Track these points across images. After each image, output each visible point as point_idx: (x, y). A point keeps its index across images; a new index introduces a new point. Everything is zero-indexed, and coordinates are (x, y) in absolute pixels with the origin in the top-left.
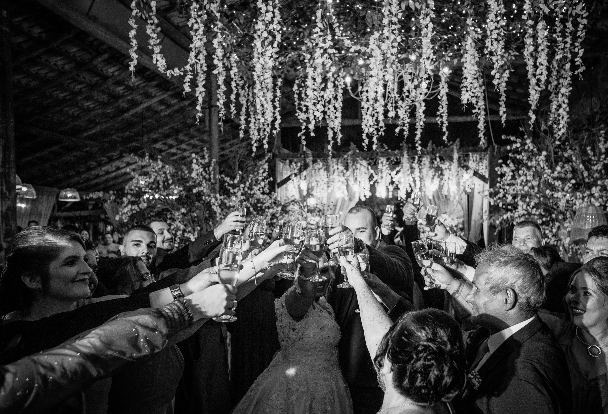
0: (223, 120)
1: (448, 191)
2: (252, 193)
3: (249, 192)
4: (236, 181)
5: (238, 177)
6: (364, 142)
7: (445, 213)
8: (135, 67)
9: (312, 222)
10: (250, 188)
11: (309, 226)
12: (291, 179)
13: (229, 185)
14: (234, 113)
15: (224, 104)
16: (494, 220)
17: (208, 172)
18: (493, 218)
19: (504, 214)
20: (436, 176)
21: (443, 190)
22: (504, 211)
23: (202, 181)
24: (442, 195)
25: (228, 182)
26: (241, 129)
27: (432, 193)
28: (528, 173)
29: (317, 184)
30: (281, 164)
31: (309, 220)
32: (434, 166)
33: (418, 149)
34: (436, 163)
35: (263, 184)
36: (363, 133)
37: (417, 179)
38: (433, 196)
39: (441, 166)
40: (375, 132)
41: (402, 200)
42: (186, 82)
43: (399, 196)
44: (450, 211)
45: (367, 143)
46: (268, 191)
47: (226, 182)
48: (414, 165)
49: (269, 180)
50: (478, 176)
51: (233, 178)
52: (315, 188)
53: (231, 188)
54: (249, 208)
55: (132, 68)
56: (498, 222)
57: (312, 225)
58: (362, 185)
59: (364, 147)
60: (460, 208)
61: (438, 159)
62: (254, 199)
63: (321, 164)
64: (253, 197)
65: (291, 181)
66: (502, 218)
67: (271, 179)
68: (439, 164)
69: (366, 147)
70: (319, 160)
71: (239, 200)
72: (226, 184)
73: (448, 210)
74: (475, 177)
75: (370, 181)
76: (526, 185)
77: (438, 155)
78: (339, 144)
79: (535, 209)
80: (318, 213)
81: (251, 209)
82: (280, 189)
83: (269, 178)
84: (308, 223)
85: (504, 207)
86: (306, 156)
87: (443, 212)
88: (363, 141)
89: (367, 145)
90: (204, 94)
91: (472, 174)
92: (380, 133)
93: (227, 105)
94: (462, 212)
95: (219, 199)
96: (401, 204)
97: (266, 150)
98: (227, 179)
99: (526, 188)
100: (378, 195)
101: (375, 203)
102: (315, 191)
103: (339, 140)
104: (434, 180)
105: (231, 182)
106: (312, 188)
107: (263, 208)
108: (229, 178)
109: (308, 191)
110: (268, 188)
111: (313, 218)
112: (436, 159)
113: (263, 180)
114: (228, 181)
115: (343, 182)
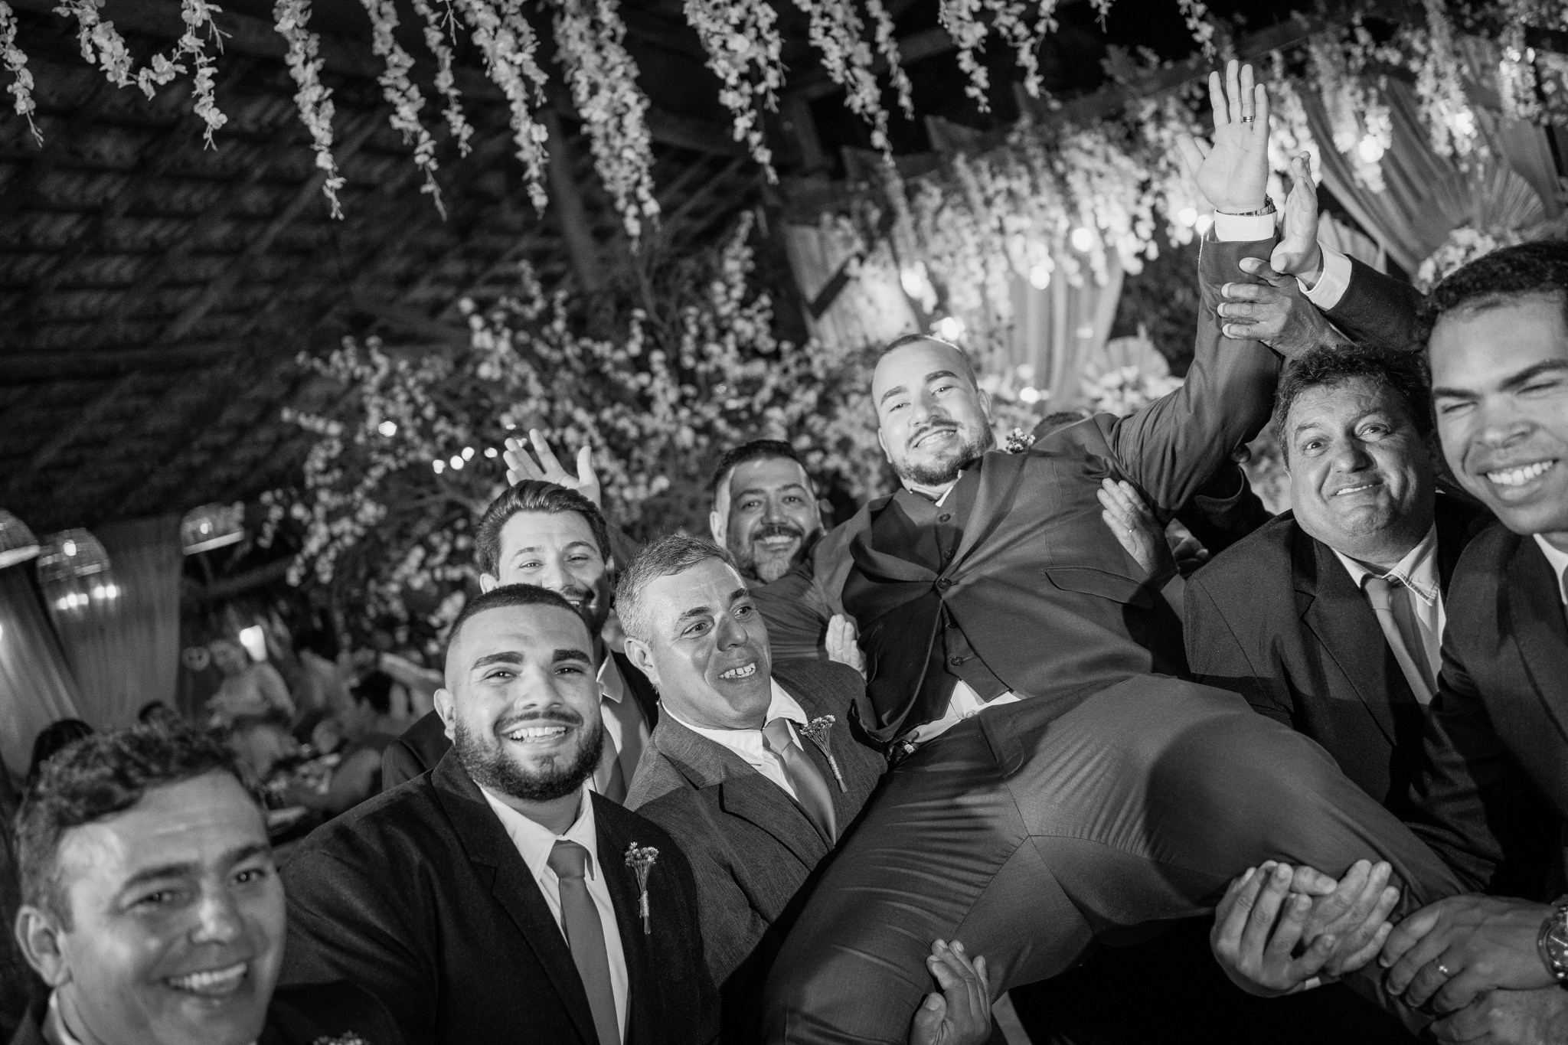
0: (433, 173)
1: (1451, 140)
3: (702, 368)
4: (634, 348)
5: (636, 330)
6: (971, 83)
7: (1467, 223)
8: (33, 95)
10: (701, 356)
12: (848, 278)
13: (618, 366)
14: (465, 136)
15: (422, 116)
17: (554, 341)
20: (1374, 101)
21: (1433, 142)
24: (1437, 158)
25: (610, 359)
26: (529, 181)
27: (1378, 170)
30: (812, 234)
32: (1352, 65)
33: (1198, 38)
34: (1357, 51)
35: (744, 325)
36: (959, 50)
37: (1304, 133)
38: (1386, 177)
39: (1380, 55)
40: (1021, 30)
42: (200, 96)
44: (1484, 207)
45: (985, 84)
46: (772, 345)
47: (603, 358)
48: (1272, 87)
49: (757, 306)
51: (621, 340)
52: (953, 280)
55: (23, 106)
59: (975, 101)
60: (1520, 185)
61: (1363, 36)
63: (936, 192)
65: (852, 284)
67: (764, 300)
68: (1370, 51)
69: (984, 100)
70: (924, 183)
72: (607, 367)
73: (1475, 210)
77: (1357, 20)
78: (909, 116)
82: (822, 320)
83: (756, 299)
86: (874, 180)
88: (966, 79)
89: (984, 92)
90: (329, 108)
92: (1041, 28)
93: (432, 115)
94: (1535, 200)
97: (655, 221)
98: (603, 349)
103: (905, 101)
104: (1369, 119)
105: (620, 356)
107: (757, 407)
108: (608, 345)
109: (936, 295)
112: (1353, 39)
113: (739, 312)
114: (607, 354)
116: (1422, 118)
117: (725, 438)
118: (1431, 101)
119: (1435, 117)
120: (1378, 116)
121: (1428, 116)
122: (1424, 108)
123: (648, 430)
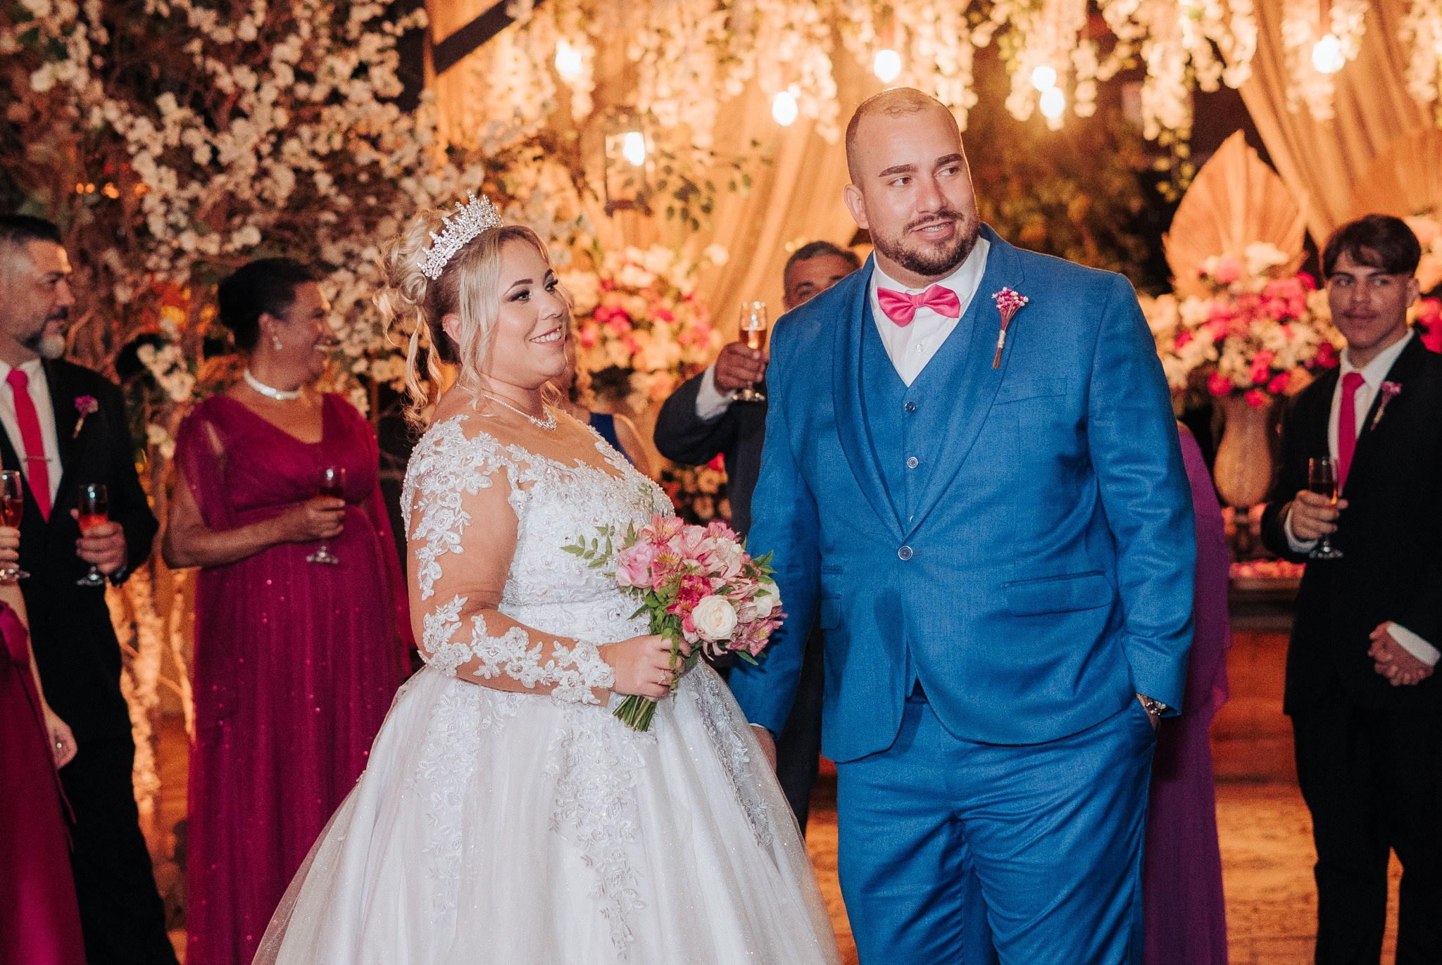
1: (1437, 79)
2: (319, 93)
3: (302, 90)
4: (248, 30)
9: (629, 277)
11: (612, 300)
12: (510, 20)
13: (212, 49)
21: (1409, 74)
23: (67, 29)
27: (1329, 89)
29: (661, 52)
31: (610, 263)
35: (371, 43)
41: (1166, 139)
43: (1147, 114)
46: (396, 88)
47: (197, 32)
49: (406, 22)
52: (647, 72)
53: (220, 68)
54: (311, 173)
57: (633, 292)
58: (924, 47)
62: (323, 130)
64: (317, 119)
67: (421, 17)
71: (266, 127)
72: (196, 46)
75: (971, 26)
80: (678, 205)
81: (323, 182)
82: (443, 79)
83: (409, 11)
84: (608, 285)
87: (1417, 206)
95: (168, 121)
96: (1164, 164)
98: (203, 18)
100: (1017, 106)
101: (1008, 170)
102: (646, 88)
105: (224, 35)
106: (631, 74)
108: (212, 15)
109: (595, 95)
110: (397, 72)
111: (633, 254)
113: (372, 25)
114: (207, 27)
115: (810, 36)
116: (1404, 35)
117: (324, 203)
118: (1423, 14)
119: (1422, 38)
120: (1349, 11)
121: (1414, 35)
122: (1410, 21)
123: (224, 159)
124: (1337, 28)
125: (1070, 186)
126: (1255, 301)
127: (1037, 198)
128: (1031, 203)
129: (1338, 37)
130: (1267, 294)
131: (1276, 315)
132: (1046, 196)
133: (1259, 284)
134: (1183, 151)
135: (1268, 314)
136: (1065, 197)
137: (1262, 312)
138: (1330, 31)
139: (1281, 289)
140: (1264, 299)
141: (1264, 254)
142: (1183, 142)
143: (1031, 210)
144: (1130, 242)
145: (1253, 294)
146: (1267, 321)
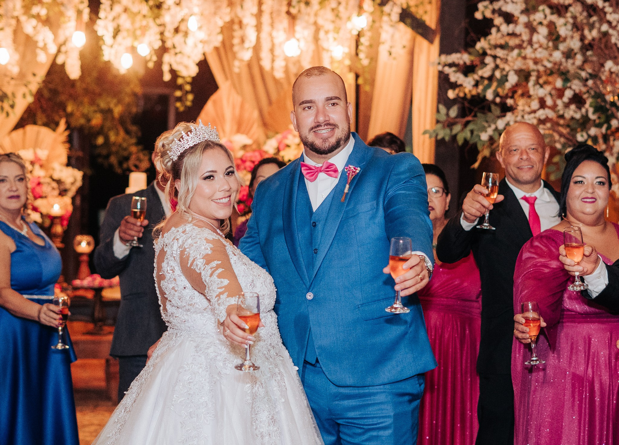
16: (472, 132)
18: (471, 127)
19: (499, 117)
22: (497, 111)
28: (559, 21)
41: (180, 81)
50: (409, 21)
56: (484, 137)
66: (493, 127)
74: (402, 26)
76: (556, 48)
79: (573, 107)
85: (498, 100)
91: (395, 17)
96: (178, 94)
99: (557, 56)
124: (298, 35)
125: (115, 101)
126: (239, 162)
127: (98, 106)
128: (95, 108)
129: (298, 40)
130: (244, 159)
131: (249, 169)
132: (103, 105)
133: (240, 154)
134: (188, 88)
135: (245, 168)
136: (112, 106)
137: (242, 167)
138: (294, 36)
139: (251, 157)
140: (243, 161)
141: (241, 139)
142: (188, 83)
143: (95, 112)
144: (134, 128)
145: (238, 159)
146: (244, 172)
